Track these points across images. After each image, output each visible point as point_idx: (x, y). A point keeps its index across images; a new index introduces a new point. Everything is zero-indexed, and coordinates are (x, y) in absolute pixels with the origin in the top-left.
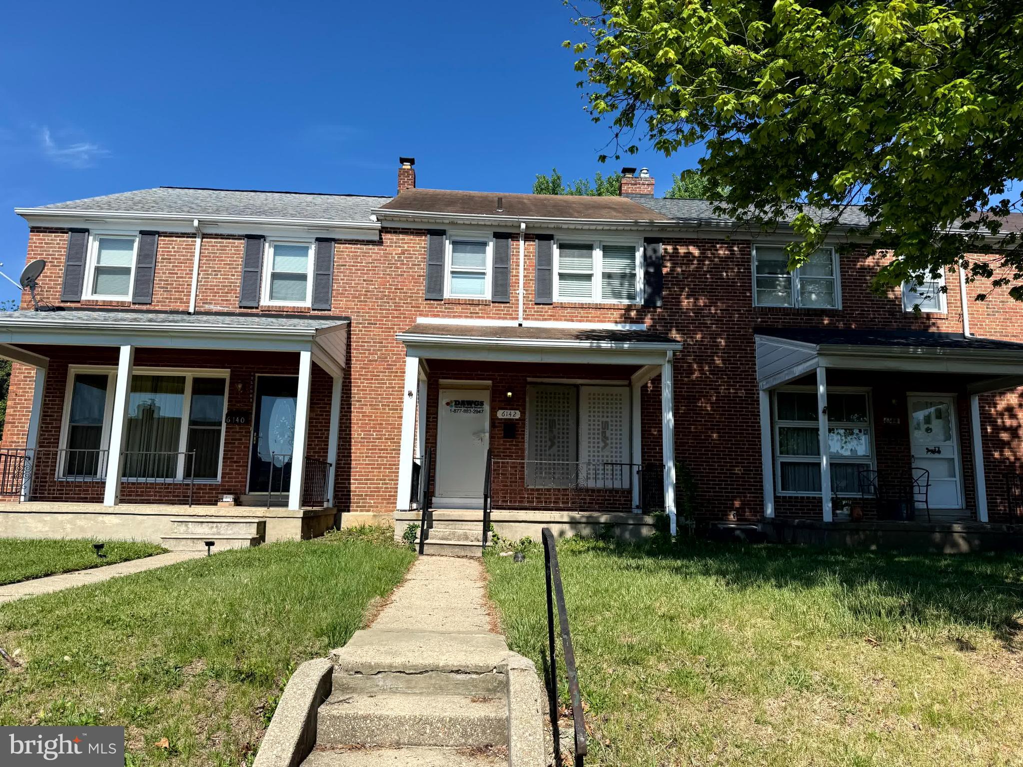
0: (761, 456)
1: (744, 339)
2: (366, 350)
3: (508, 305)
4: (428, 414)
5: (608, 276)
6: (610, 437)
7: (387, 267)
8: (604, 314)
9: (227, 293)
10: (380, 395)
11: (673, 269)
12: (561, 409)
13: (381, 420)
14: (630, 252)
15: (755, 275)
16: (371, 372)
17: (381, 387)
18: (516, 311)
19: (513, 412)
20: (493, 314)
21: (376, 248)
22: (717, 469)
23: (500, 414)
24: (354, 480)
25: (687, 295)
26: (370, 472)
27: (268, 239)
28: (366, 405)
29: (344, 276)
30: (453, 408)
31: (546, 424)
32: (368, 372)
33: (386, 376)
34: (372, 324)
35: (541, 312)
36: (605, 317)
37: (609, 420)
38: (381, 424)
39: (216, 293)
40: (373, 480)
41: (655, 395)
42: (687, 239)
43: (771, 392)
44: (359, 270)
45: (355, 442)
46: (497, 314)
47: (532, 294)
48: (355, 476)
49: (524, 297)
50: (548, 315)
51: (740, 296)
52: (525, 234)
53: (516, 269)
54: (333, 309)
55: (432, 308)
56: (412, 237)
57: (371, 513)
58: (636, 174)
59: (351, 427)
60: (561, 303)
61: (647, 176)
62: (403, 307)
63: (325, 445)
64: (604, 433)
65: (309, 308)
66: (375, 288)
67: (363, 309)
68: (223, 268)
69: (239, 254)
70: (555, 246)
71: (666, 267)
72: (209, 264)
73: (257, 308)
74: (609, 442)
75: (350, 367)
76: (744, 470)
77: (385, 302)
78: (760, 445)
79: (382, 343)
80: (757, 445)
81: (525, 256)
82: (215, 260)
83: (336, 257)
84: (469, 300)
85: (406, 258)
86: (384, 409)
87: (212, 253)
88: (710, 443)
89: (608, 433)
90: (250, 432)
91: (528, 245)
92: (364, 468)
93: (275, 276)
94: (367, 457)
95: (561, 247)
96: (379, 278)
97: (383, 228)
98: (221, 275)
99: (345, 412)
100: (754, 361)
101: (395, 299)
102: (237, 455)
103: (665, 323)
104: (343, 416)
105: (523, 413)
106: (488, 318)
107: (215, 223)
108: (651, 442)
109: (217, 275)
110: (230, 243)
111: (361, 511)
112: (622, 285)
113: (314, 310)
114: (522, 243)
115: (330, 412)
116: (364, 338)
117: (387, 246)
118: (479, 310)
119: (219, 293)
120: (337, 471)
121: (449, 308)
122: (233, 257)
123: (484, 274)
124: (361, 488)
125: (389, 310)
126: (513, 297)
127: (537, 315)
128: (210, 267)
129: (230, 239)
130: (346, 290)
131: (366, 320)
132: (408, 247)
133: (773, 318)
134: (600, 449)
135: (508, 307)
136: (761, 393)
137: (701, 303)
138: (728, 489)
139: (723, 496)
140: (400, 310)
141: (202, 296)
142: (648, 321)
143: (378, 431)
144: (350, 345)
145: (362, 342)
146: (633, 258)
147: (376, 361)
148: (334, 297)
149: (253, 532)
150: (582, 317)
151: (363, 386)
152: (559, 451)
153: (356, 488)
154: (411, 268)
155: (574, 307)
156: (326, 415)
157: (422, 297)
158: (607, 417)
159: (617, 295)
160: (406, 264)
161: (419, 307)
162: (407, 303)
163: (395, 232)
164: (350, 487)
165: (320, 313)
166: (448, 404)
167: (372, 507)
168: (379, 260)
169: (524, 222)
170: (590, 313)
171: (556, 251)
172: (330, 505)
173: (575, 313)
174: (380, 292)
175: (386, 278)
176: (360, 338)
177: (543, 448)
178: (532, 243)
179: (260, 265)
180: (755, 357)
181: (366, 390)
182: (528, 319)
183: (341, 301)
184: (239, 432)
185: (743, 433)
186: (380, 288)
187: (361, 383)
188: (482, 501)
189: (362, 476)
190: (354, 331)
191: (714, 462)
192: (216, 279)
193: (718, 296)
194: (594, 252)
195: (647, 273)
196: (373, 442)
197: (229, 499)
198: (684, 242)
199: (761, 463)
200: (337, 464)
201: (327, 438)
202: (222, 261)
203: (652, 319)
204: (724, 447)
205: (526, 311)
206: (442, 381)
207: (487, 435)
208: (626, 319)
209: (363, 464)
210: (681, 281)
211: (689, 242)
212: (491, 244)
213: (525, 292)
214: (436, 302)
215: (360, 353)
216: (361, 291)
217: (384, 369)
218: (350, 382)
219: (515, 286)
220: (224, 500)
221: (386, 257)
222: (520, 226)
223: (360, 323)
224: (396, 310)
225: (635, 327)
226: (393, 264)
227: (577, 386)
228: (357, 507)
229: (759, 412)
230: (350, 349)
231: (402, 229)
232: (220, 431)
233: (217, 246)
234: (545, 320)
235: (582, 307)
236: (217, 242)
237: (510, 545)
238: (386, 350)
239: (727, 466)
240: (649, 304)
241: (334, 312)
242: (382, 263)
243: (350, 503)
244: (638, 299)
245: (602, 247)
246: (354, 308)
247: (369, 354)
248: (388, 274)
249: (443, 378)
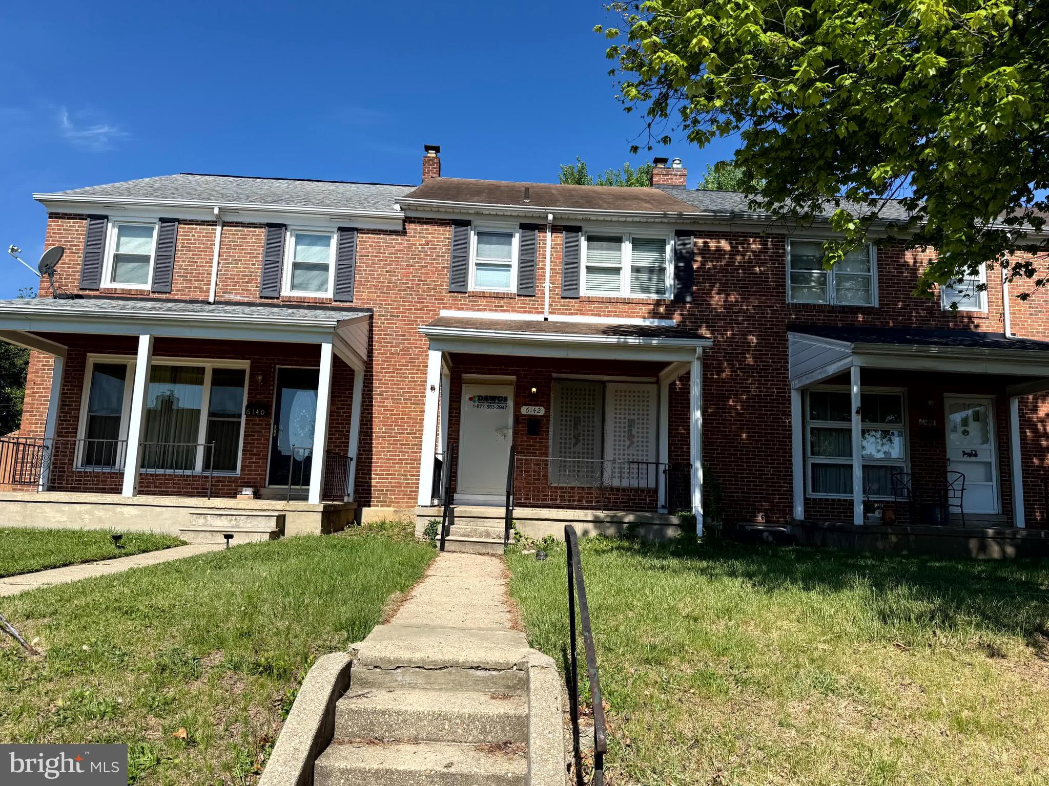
0: (791, 457)
1: (777, 336)
2: (388, 343)
3: (534, 298)
4: (450, 408)
5: (636, 270)
6: (636, 435)
7: (411, 258)
8: (633, 309)
9: (247, 282)
10: (402, 389)
11: (703, 264)
12: (587, 406)
13: (402, 415)
14: (660, 245)
15: (789, 269)
16: (393, 365)
17: (403, 381)
18: (542, 305)
19: (537, 408)
20: (518, 307)
21: (399, 238)
22: (746, 470)
23: (524, 410)
24: (374, 474)
25: (719, 290)
26: (391, 467)
27: (289, 228)
28: (388, 399)
29: (367, 267)
30: (476, 404)
31: (571, 421)
32: (390, 365)
33: (408, 370)
34: (394, 316)
35: (568, 306)
36: (634, 313)
37: (635, 417)
38: (403, 418)
39: (236, 282)
40: (394, 475)
41: (683, 392)
42: (719, 232)
43: (803, 391)
44: (381, 260)
45: (376, 436)
46: (523, 308)
47: (558, 287)
48: (376, 470)
49: (550, 290)
50: (575, 310)
51: (773, 292)
52: (553, 226)
53: (543, 261)
54: (355, 301)
55: (456, 300)
56: (436, 227)
57: (392, 509)
58: (668, 165)
59: (372, 421)
60: (589, 297)
61: (680, 166)
62: (426, 299)
63: (345, 439)
64: (630, 431)
65: (330, 299)
66: (398, 280)
67: (385, 301)
68: (243, 257)
69: (260, 243)
70: (583, 238)
71: (697, 261)
72: (230, 253)
73: (278, 298)
74: (635, 440)
75: (372, 360)
76: (774, 471)
77: (408, 294)
78: (791, 445)
79: (404, 336)
80: (787, 445)
81: (552, 248)
82: (235, 249)
83: (358, 247)
84: (494, 293)
85: (430, 248)
86: (406, 403)
87: (233, 242)
88: (740, 443)
89: (634, 431)
90: (270, 425)
91: (555, 237)
92: (385, 463)
93: (297, 266)
94: (388, 452)
95: (590, 239)
96: (402, 269)
97: (406, 217)
98: (242, 264)
99: (367, 406)
100: (786, 359)
101: (418, 291)
102: (257, 447)
103: (695, 319)
104: (364, 409)
105: (547, 409)
106: (513, 311)
107: (236, 211)
108: (679, 441)
109: (238, 264)
110: (251, 231)
111: (382, 506)
112: (650, 279)
113: (335, 301)
114: (549, 234)
115: (351, 405)
116: (387, 331)
117: (411, 237)
118: (504, 303)
119: (239, 282)
120: (357, 465)
121: (474, 301)
122: (254, 246)
123: (509, 266)
124: (382, 483)
125: (412, 302)
126: (539, 290)
127: (563, 309)
128: (230, 256)
129: (251, 227)
130: (368, 282)
131: (388, 312)
132: (433, 237)
133: (808, 315)
134: (626, 448)
135: (534, 301)
136: (792, 391)
137: (732, 298)
138: (756, 489)
139: (751, 497)
140: (423, 302)
141: (223, 285)
142: (677, 317)
143: (400, 426)
144: (372, 338)
145: (385, 335)
146: (664, 251)
147: (398, 354)
148: (356, 288)
149: (272, 525)
150: (609, 312)
151: (385, 380)
152: (583, 449)
153: (377, 483)
154: (434, 259)
155: (602, 301)
156: (347, 409)
157: (446, 289)
158: (634, 414)
159: (645, 290)
160: (429, 255)
161: (443, 300)
162: (430, 295)
163: (419, 222)
164: (371, 482)
165: (341, 304)
166: (471, 399)
167: (392, 502)
168: (402, 251)
169: (550, 213)
170: (618, 308)
171: (584, 244)
172: (351, 499)
173: (602, 307)
174: (403, 283)
175: (409, 269)
176: (382, 331)
177: (568, 446)
178: (559, 235)
179: (281, 254)
180: (788, 355)
181: (388, 384)
182: (554, 313)
183: (363, 292)
184: (258, 424)
185: (773, 433)
186: (402, 280)
187: (383, 376)
188: (505, 498)
189: (383, 470)
190: (377, 323)
191: (743, 462)
192: (236, 268)
193: (750, 291)
194: (623, 245)
195: (677, 268)
196: (394, 437)
197: (248, 492)
198: (717, 235)
199: (792, 464)
200: (358, 458)
201: (348, 432)
202: (243, 249)
203: (681, 315)
204: (753, 447)
205: (552, 305)
206: (465, 376)
207: (511, 431)
208: (655, 314)
209: (384, 459)
210: (712, 276)
211: (722, 236)
212: (517, 235)
213: (551, 285)
214: (460, 295)
215: (383, 346)
216: (383, 282)
217: (406, 362)
218: (372, 376)
219: (541, 279)
220: (243, 493)
221: (409, 247)
222: (547, 217)
223: (383, 316)
224: (419, 302)
225: (665, 323)
226: (416, 255)
227: (603, 383)
228: (378, 502)
229: (790, 411)
230: (372, 341)
231: (426, 219)
232: (239, 423)
233: (237, 234)
234: (572, 314)
235: (610, 301)
236: (237, 231)
237: (532, 543)
238: (409, 344)
239: (756, 467)
240: (679, 299)
241: (356, 303)
242: (405, 254)
243: (371, 498)
244: (667, 295)
245: (631, 240)
246: (376, 300)
247: (391, 347)
248: (412, 266)
249: (466, 373)
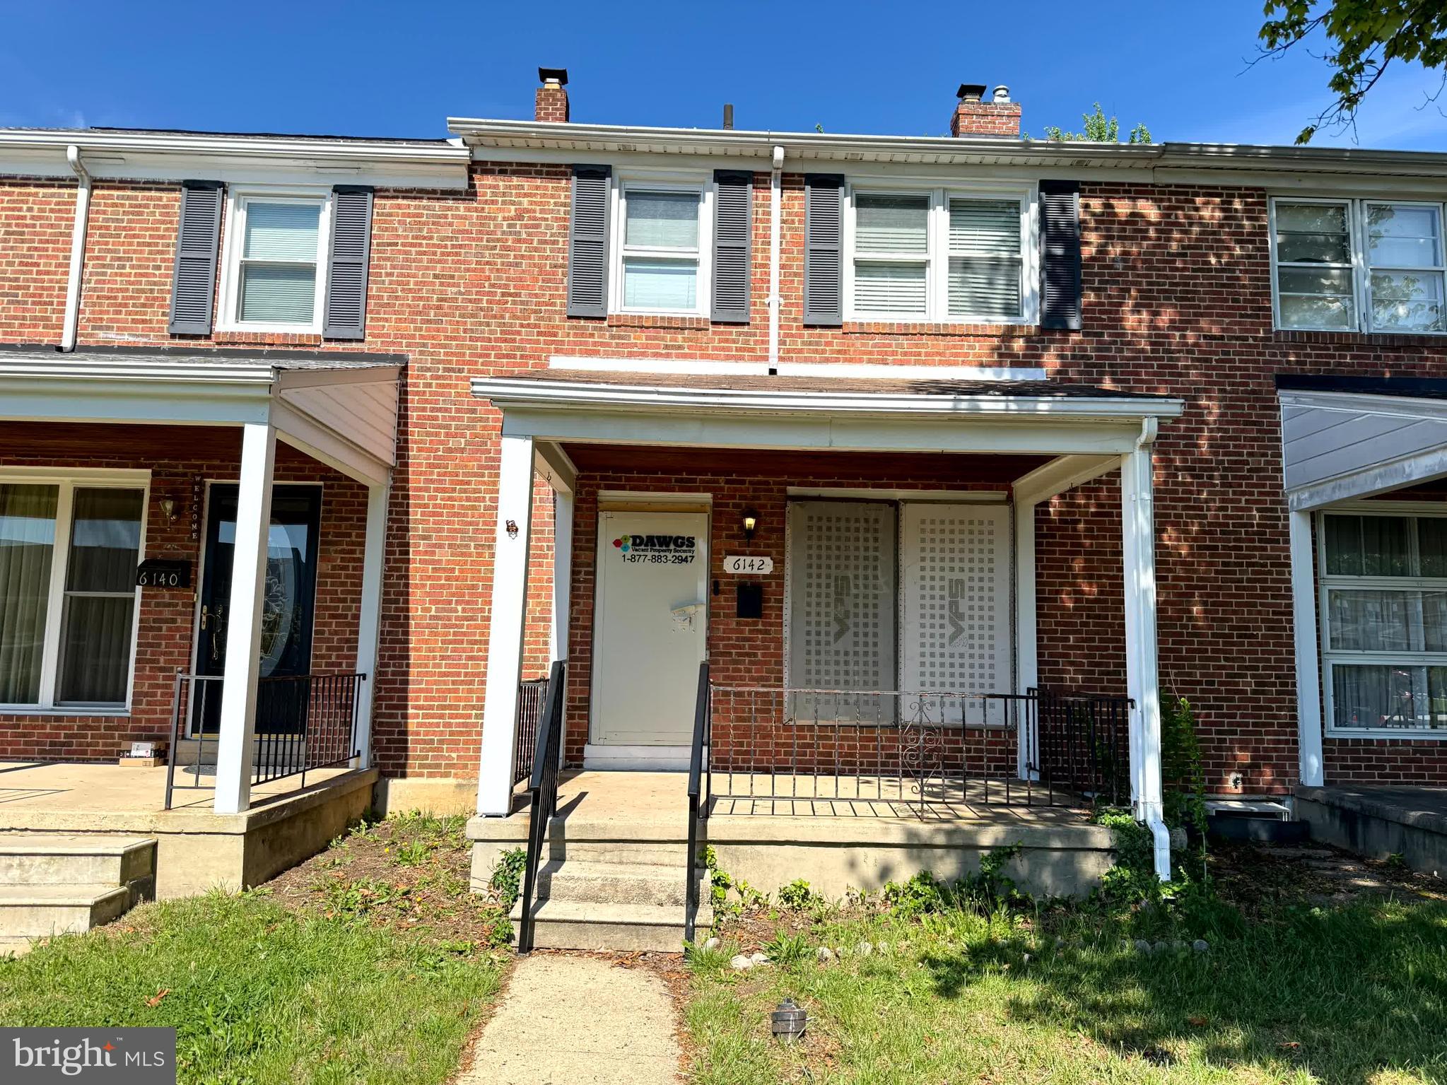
0: (1292, 653)
1: (1256, 400)
2: (439, 426)
3: (746, 329)
4: (575, 564)
5: (962, 266)
6: (968, 613)
7: (487, 248)
8: (954, 347)
9: (144, 305)
10: (470, 524)
11: (1102, 251)
12: (862, 553)
13: (473, 579)
14: (1007, 212)
15: (1274, 262)
16: (451, 474)
17: (473, 508)
18: (763, 342)
19: (757, 560)
20: (715, 349)
21: (462, 205)
22: (1200, 683)
23: (730, 565)
24: (416, 707)
25: (1136, 305)
26: (449, 691)
27: (233, 190)
28: (441, 546)
29: (393, 267)
30: (629, 553)
31: (828, 586)
32: (445, 474)
33: (484, 483)
34: (453, 370)
35: (817, 344)
36: (957, 355)
37: (965, 576)
38: (474, 587)
39: (120, 305)
40: (457, 708)
41: (1066, 522)
42: (1131, 185)
43: (1313, 515)
44: (424, 253)
45: (417, 625)
46: (723, 349)
47: (797, 305)
48: (417, 699)
49: (781, 312)
50: (832, 352)
51: (1245, 308)
52: (784, 175)
53: (764, 251)
54: (368, 339)
55: (582, 335)
56: (538, 182)
57: (451, 781)
58: (984, 99)
59: (408, 594)
60: (861, 324)
61: (1007, 100)
62: (519, 333)
63: (351, 632)
64: (954, 605)
65: (317, 337)
66: (460, 293)
67: (433, 338)
68: (135, 252)
69: (171, 222)
70: (847, 201)
71: (1088, 244)
72: (107, 243)
73: (208, 337)
74: (965, 624)
75: (406, 465)
76: (1257, 684)
77: (481, 324)
78: (1292, 629)
79: (474, 411)
80: (1285, 629)
81: (783, 222)
82: (119, 236)
83: (375, 227)
84: (662, 318)
85: (526, 226)
86: (480, 555)
87: (113, 220)
88: (1186, 627)
89: (963, 606)
90: (194, 605)
91: (789, 198)
92: (436, 683)
93: (249, 271)
94: (443, 658)
95: (861, 202)
96: (468, 270)
97: (474, 163)
98: (132, 267)
99: (396, 561)
100: (1278, 447)
101: (502, 317)
102: (165, 654)
103: (1086, 365)
104: (391, 569)
105: (779, 563)
106: (703, 357)
107: (116, 154)
108: (1057, 624)
109: (124, 267)
110: (151, 199)
111: (431, 775)
112: (991, 283)
113: (328, 340)
114: (775, 192)
115: (361, 560)
116: (437, 402)
117: (486, 202)
118: (684, 340)
119: (126, 305)
120: (377, 689)
121: (620, 337)
122: (158, 229)
123: (694, 262)
124: (431, 725)
125: (489, 340)
126: (757, 312)
127: (809, 351)
128: (109, 251)
129: (150, 189)
130: (397, 298)
131: (439, 362)
132: (531, 203)
133: (1318, 356)
134: (946, 641)
135: (747, 334)
136: (1293, 516)
137: (1164, 319)
138: (1222, 724)
139: (1212, 740)
140: (514, 341)
141: (93, 312)
142: (1051, 361)
143: (468, 603)
144: (406, 417)
145: (432, 410)
146: (1015, 227)
147: (462, 451)
148: (371, 312)
150: (905, 354)
151: (435, 506)
152: (856, 644)
153: (419, 725)
154: (536, 250)
155: (888, 332)
156: (354, 569)
157: (560, 312)
158: (962, 570)
159: (981, 305)
160: (525, 241)
161: (555, 335)
162: (528, 325)
163: (502, 172)
164: (406, 724)
165: (339, 347)
166: (617, 543)
167: (453, 766)
168: (467, 232)
169: (781, 145)
170: (923, 346)
171: (849, 212)
172: (363, 762)
173: (890, 346)
174: (470, 301)
175: (483, 270)
176: (426, 401)
177: (823, 638)
178: (797, 193)
179: (214, 245)
180: (1279, 440)
181: (441, 515)
182: (790, 359)
183: (386, 320)
184: (169, 605)
185: (1255, 605)
186: (469, 293)
187: (430, 498)
188: (688, 753)
189: (433, 699)
190: (415, 385)
191: (1195, 667)
192: (121, 275)
193: (1199, 307)
194: (931, 213)
195: (1048, 258)
196: (457, 626)
197: (143, 750)
198: (1125, 191)
199: (1293, 668)
200: (379, 674)
201: (357, 617)
202: (134, 236)
203: (1061, 357)
204: (1214, 635)
205: (784, 343)
206: (605, 494)
207: (703, 610)
208: (1004, 356)
209: (434, 674)
210: (1119, 275)
211: (1137, 192)
212: (709, 197)
213: (782, 302)
214: (590, 324)
215: (428, 434)
216: (428, 299)
217: (480, 467)
218: (407, 497)
219: (761, 289)
220: (134, 753)
221: (482, 225)
222: (772, 156)
223: (429, 369)
224: (505, 341)
225: (1022, 375)
226: (498, 240)
227: (895, 504)
228: (421, 766)
229: (1288, 557)
230: (406, 424)
231: (519, 164)
232: (132, 600)
233: (123, 205)
234: (827, 360)
235: (906, 332)
236: (123, 198)
238: (484, 428)
239: (1220, 675)
240: (1053, 324)
241: (371, 345)
242: (474, 239)
243: (406, 758)
244: (1027, 314)
245: (947, 204)
246: (413, 337)
247: (447, 435)
248: (488, 263)
249: (609, 487)
